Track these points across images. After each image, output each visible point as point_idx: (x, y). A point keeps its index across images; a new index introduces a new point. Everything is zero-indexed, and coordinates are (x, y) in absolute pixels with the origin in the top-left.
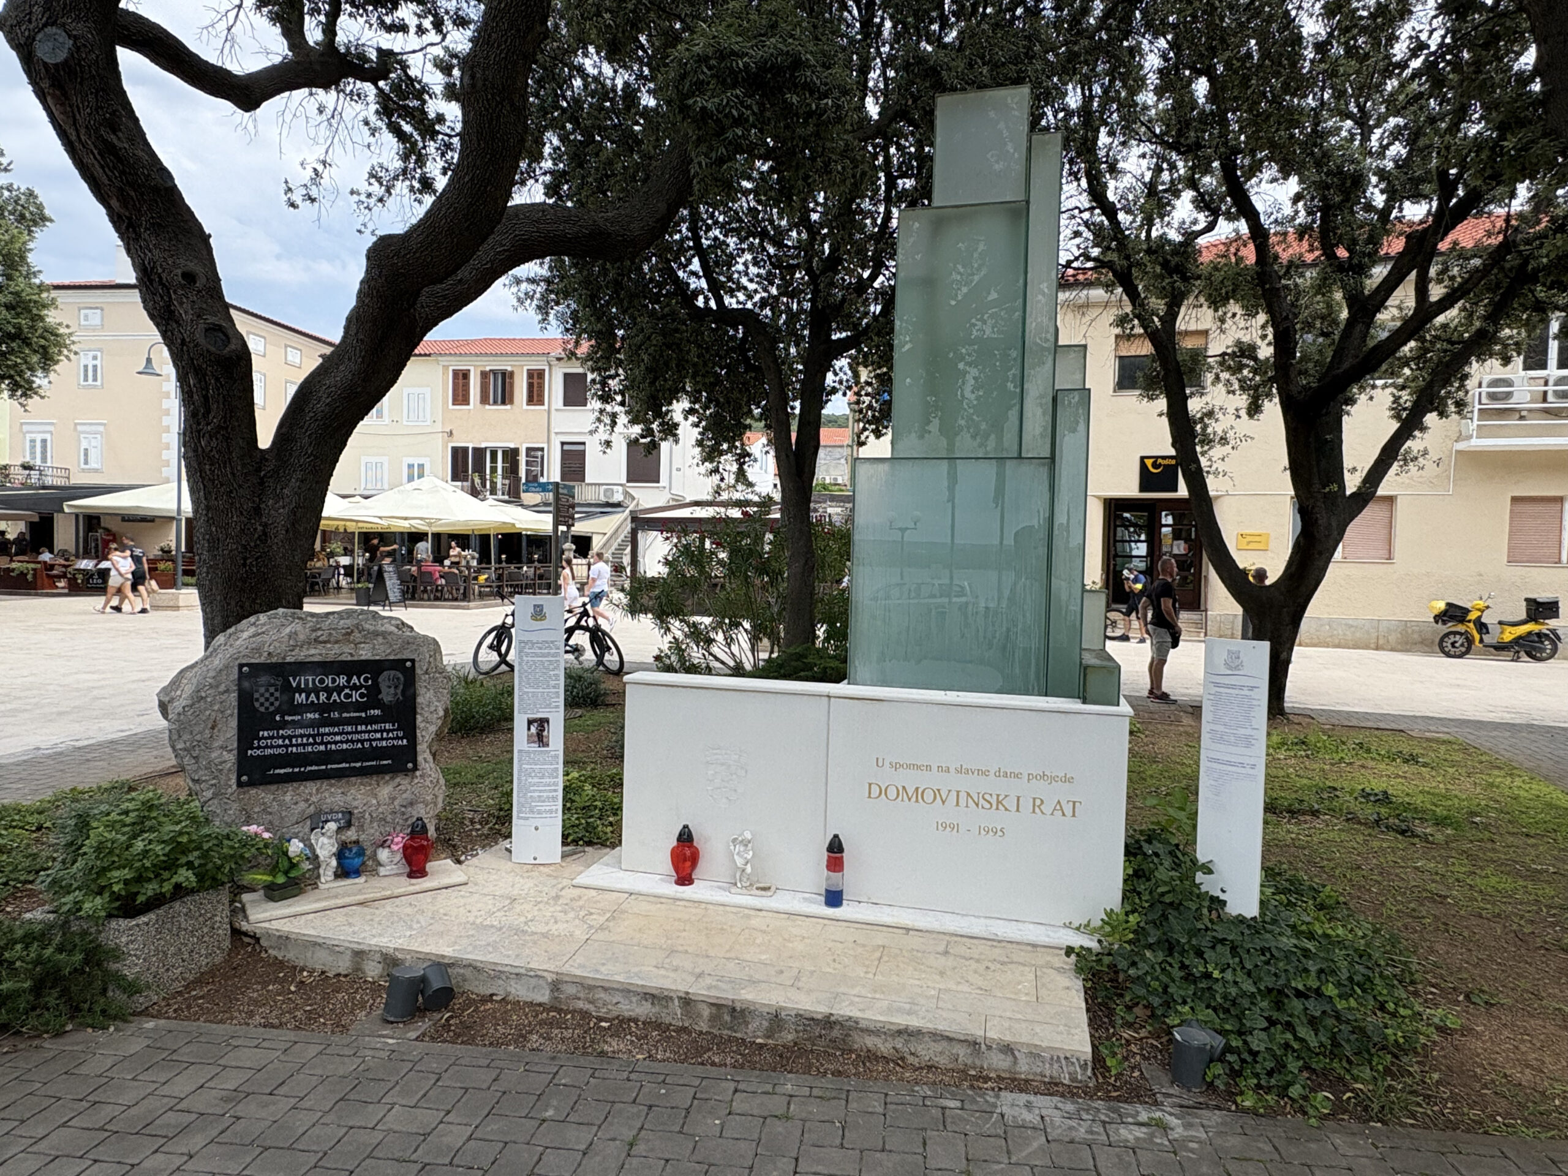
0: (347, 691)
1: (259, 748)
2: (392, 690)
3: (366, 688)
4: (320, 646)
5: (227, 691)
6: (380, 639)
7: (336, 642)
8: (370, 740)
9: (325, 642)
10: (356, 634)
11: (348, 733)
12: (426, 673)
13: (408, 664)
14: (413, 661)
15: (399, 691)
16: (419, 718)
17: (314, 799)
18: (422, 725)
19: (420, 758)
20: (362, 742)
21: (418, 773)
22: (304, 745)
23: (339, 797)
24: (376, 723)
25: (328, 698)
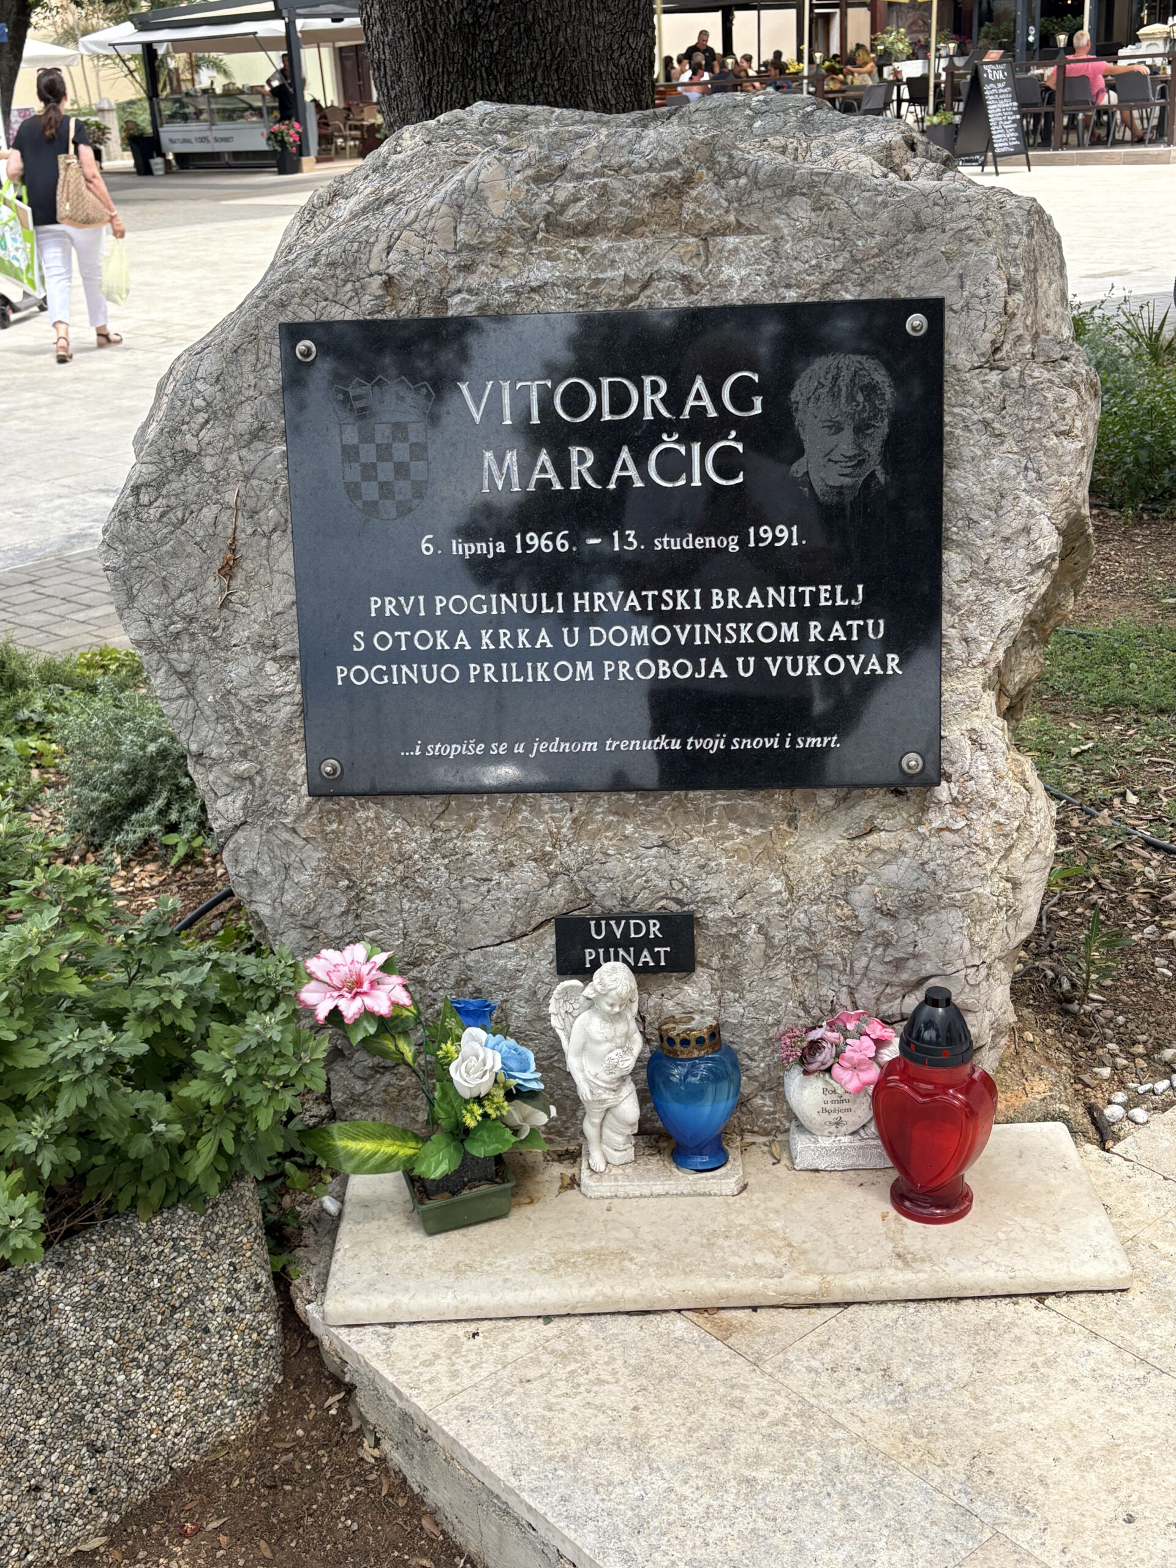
0: (669, 442)
1: (370, 657)
2: (845, 443)
3: (746, 430)
4: (568, 249)
5: (257, 434)
6: (802, 211)
7: (628, 229)
8: (758, 650)
9: (587, 230)
10: (705, 188)
11: (674, 618)
12: (993, 360)
13: (916, 322)
14: (934, 309)
15: (874, 447)
16: (954, 563)
17: (567, 857)
18: (968, 593)
19: (954, 732)
20: (729, 654)
21: (943, 791)
22: (521, 657)
23: (651, 859)
24: (782, 579)
25: (602, 471)
